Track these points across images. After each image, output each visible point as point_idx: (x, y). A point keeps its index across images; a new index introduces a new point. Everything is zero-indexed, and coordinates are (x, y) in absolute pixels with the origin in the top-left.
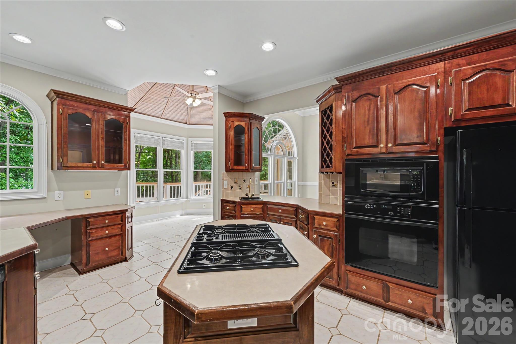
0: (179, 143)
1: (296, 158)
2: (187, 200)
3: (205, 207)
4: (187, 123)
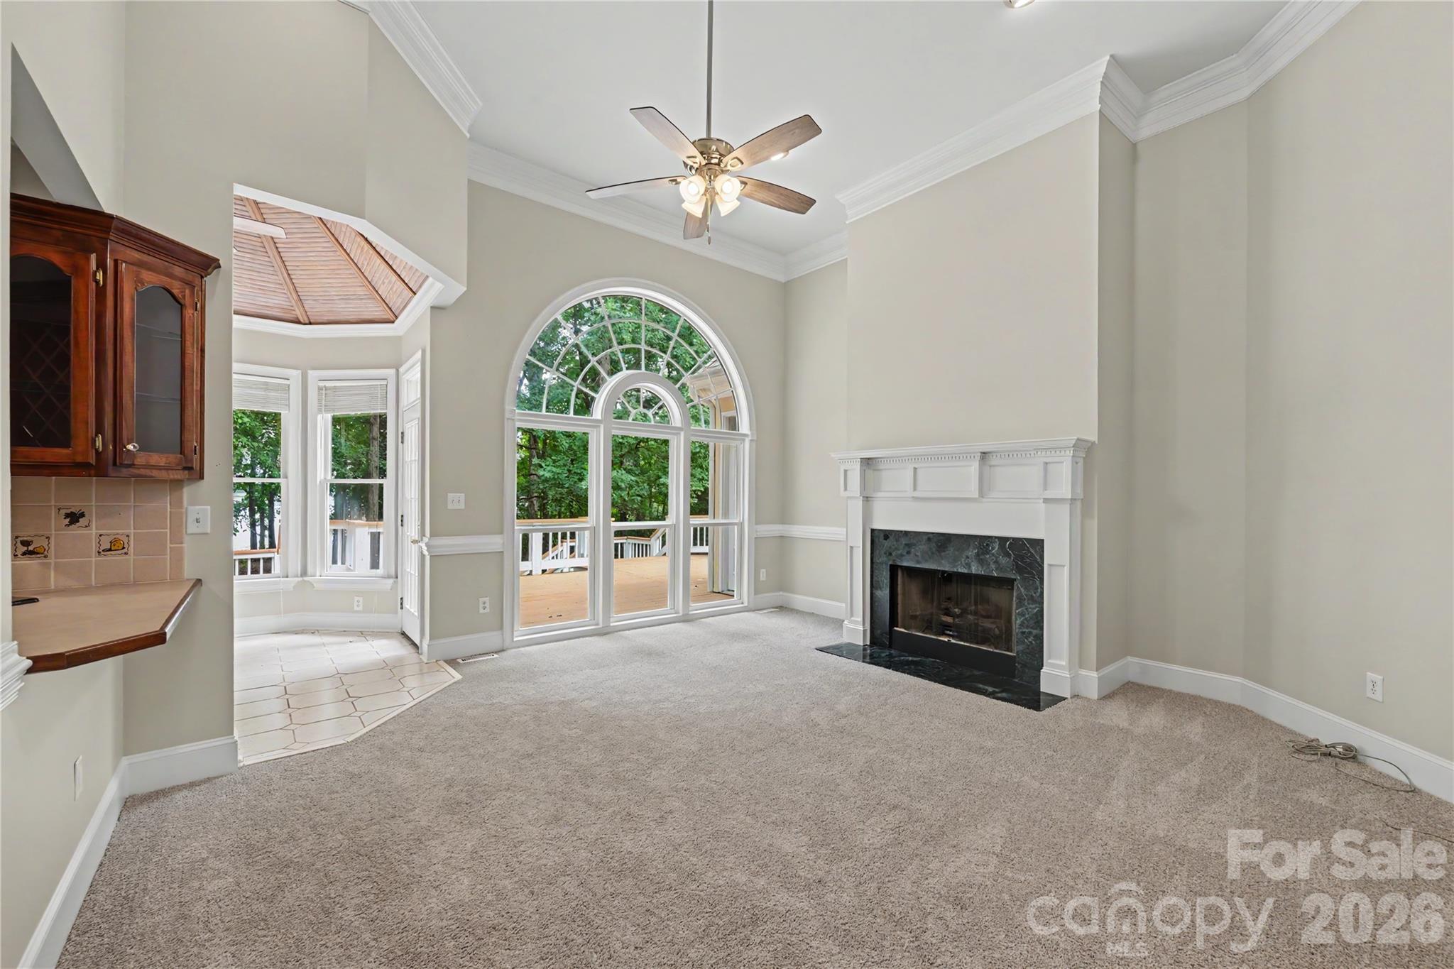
0: (266, 389)
1: (745, 435)
2: (301, 581)
3: (360, 608)
4: (302, 321)
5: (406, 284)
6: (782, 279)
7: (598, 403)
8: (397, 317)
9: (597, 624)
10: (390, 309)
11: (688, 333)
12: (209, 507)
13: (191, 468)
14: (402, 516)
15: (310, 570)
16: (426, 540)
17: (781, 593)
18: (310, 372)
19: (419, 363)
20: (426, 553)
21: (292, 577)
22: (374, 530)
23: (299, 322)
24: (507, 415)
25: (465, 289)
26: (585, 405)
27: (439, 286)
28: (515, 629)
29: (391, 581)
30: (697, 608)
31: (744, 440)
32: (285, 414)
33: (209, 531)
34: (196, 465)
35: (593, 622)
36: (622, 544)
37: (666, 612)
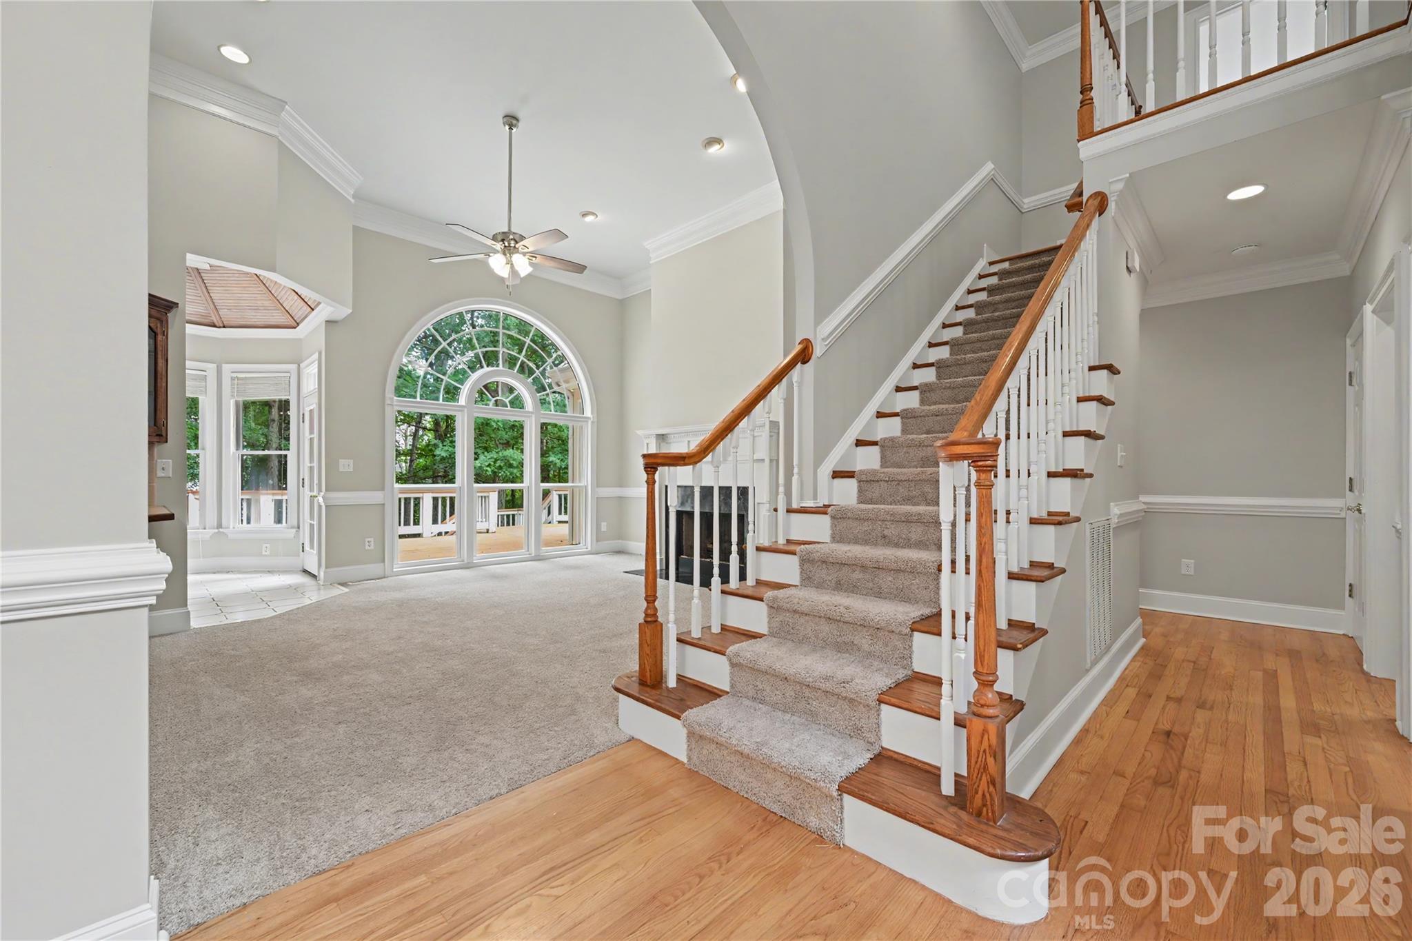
0: (199, 381)
1: (589, 418)
2: (217, 533)
3: (268, 553)
4: (217, 325)
5: (306, 303)
6: (620, 297)
7: (463, 391)
8: (298, 324)
9: (463, 561)
10: (292, 317)
11: (541, 341)
12: (170, 461)
13: (162, 435)
14: (303, 479)
15: (224, 523)
16: (322, 494)
17: (620, 541)
18: (224, 365)
19: (317, 362)
20: (323, 504)
21: (210, 529)
22: (279, 497)
23: (214, 326)
24: (388, 402)
25: (351, 311)
26: (452, 393)
27: (330, 309)
28: (395, 562)
29: (294, 530)
30: (546, 551)
31: (587, 422)
32: (201, 398)
33: (171, 476)
34: (164, 434)
35: (460, 560)
36: (514, 515)
37: (522, 553)
